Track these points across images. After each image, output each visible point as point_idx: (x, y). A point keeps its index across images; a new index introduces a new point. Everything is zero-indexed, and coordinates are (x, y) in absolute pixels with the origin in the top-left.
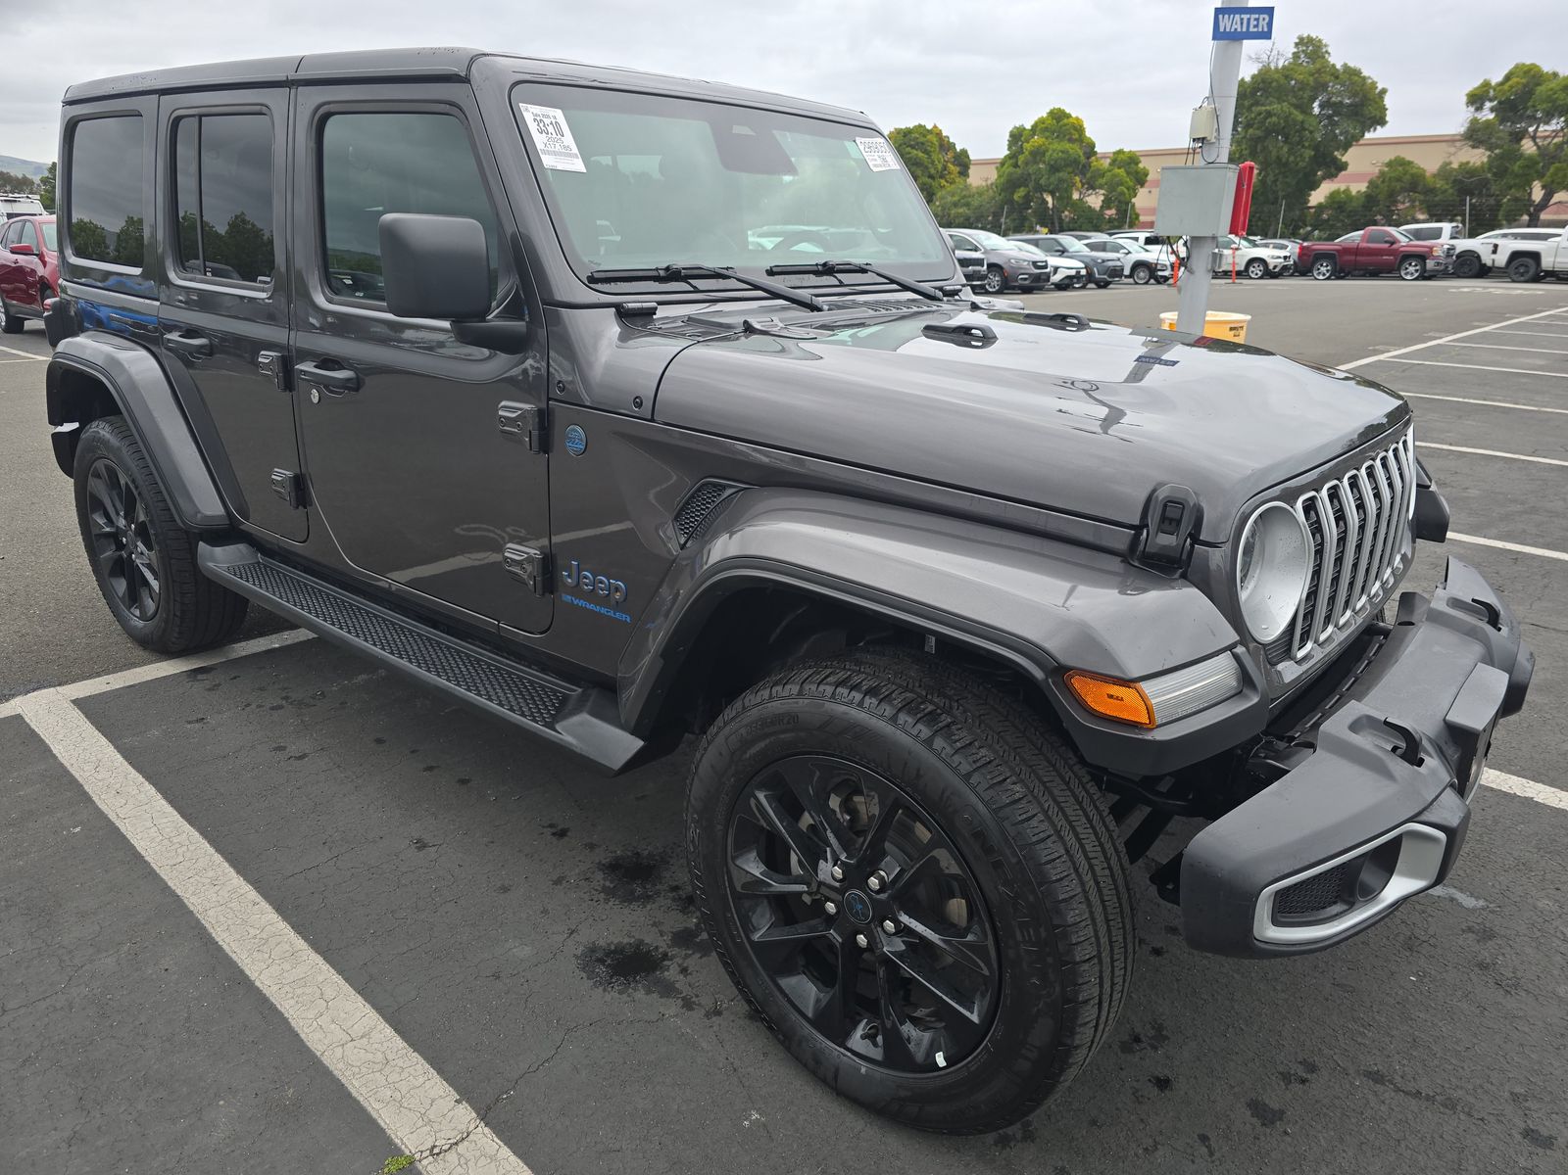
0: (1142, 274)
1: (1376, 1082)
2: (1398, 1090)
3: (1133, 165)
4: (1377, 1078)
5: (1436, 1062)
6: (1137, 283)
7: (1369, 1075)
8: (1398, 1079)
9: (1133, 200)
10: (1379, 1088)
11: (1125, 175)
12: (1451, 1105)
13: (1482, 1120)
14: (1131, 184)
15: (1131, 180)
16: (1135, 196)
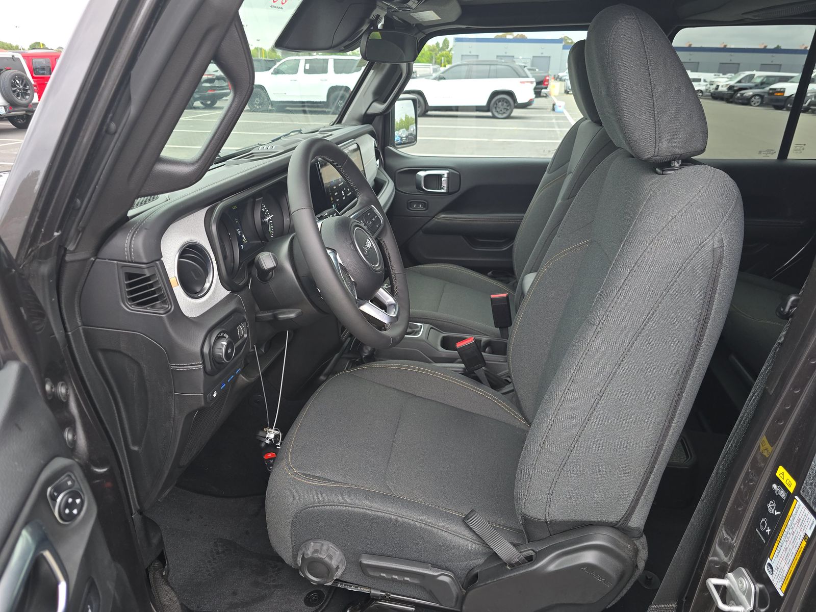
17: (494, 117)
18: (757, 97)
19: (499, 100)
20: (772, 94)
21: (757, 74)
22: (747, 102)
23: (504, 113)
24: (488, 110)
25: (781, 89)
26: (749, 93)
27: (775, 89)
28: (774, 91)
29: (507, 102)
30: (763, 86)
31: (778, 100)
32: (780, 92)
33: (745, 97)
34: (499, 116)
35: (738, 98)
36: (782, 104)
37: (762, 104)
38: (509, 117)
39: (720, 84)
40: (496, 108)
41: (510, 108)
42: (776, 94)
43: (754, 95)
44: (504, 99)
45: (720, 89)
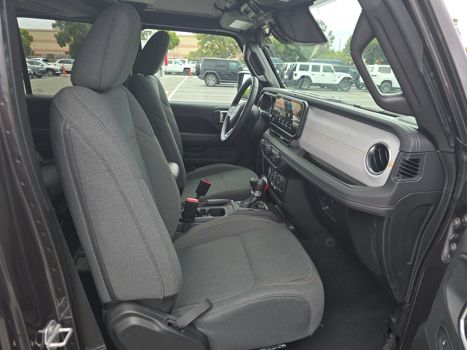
0: (50, 73)
3: (26, 34)
6: (49, 76)
9: (30, 46)
11: (24, 37)
14: (27, 41)
15: (27, 39)
16: (30, 45)
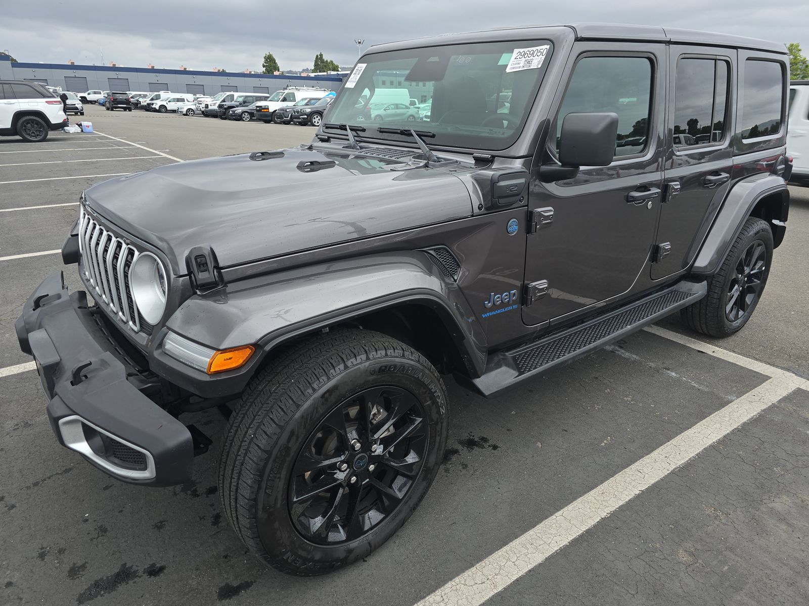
1: (66, 469)
2: (57, 474)
4: (67, 471)
5: (51, 492)
7: (70, 469)
8: (60, 476)
10: (64, 469)
12: (36, 484)
13: (21, 489)
17: (25, 140)
18: (246, 114)
19: (28, 122)
20: (260, 111)
21: (236, 95)
22: (239, 118)
23: (38, 135)
24: (15, 134)
25: (265, 106)
26: (239, 110)
27: (261, 107)
28: (261, 108)
29: (38, 123)
30: (246, 104)
31: (266, 116)
32: (265, 109)
33: (237, 113)
34: (33, 139)
35: (231, 115)
36: (270, 118)
37: (251, 120)
38: (44, 140)
39: (209, 103)
40: (25, 130)
41: (44, 129)
42: (262, 110)
43: (243, 112)
44: (33, 121)
45: (210, 108)
